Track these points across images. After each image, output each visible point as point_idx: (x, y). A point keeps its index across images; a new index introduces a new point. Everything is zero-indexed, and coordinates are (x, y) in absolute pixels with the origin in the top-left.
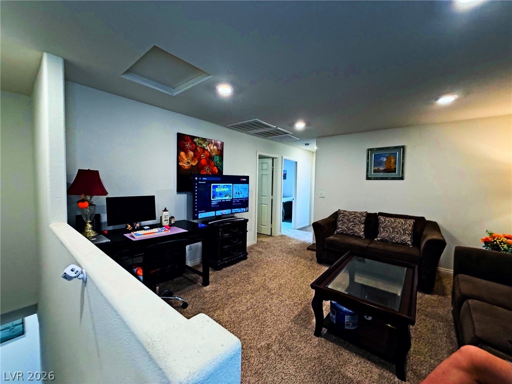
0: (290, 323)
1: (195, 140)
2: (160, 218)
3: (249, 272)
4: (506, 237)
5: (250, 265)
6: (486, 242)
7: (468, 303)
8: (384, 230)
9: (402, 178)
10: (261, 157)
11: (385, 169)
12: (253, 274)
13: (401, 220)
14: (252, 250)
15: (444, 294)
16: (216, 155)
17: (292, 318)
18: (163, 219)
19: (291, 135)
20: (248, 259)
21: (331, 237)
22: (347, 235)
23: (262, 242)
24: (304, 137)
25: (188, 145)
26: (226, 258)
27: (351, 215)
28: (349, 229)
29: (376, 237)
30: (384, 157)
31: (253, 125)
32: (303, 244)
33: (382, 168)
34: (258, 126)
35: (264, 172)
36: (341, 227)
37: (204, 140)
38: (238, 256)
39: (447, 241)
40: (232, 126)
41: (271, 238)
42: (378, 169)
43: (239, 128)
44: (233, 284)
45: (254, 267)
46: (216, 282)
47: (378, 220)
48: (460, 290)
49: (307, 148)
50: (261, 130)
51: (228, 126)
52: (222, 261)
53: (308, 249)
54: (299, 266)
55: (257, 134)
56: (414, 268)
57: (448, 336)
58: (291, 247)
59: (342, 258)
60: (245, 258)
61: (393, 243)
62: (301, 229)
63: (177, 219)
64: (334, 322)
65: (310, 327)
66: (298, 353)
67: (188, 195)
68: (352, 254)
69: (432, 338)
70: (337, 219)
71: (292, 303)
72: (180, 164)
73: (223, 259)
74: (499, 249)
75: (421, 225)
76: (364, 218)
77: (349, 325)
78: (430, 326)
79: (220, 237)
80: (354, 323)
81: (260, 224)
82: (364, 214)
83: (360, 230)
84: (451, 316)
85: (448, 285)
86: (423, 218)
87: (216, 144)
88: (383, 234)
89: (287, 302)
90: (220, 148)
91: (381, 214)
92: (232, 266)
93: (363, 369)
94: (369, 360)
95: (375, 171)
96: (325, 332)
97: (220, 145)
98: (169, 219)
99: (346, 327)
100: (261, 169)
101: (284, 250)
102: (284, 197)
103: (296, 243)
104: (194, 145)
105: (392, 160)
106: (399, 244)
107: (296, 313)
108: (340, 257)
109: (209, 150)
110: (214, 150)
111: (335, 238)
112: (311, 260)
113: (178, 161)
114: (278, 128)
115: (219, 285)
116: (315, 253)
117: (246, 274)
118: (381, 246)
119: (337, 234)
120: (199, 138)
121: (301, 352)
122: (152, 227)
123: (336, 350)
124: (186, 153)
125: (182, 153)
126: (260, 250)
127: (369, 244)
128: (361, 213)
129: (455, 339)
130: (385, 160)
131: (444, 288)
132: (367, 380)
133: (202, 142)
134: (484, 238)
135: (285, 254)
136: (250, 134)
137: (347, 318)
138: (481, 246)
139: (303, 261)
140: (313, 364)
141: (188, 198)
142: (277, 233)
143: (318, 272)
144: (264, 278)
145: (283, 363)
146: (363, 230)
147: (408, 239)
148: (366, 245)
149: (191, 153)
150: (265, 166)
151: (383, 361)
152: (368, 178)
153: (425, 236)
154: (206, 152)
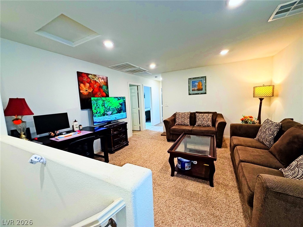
0: (158, 173)
1: (90, 76)
2: (72, 127)
3: (131, 151)
4: (250, 117)
5: (131, 148)
6: (242, 120)
7: (236, 148)
8: (199, 120)
9: (205, 93)
10: (130, 86)
11: (197, 89)
12: (133, 153)
13: (206, 114)
14: (131, 140)
15: (226, 147)
16: (104, 85)
17: (159, 170)
18: (75, 127)
19: (147, 72)
20: (129, 145)
21: (174, 127)
22: (181, 125)
23: (135, 135)
24: (155, 73)
25: (85, 79)
26: (116, 146)
27: (182, 114)
28: (182, 122)
29: (195, 124)
30: (197, 82)
31: (125, 66)
32: (159, 133)
33: (196, 89)
34: (128, 67)
35: (133, 94)
36: (178, 121)
37: (95, 75)
38: (123, 144)
39: (227, 122)
40: (112, 67)
41: (140, 132)
42: (194, 89)
43: (116, 68)
44: (123, 160)
45: (134, 149)
46: (112, 160)
47: (195, 115)
48: (233, 143)
49: (156, 79)
50: (130, 69)
51: (110, 66)
52: (115, 148)
53: (161, 135)
54: (158, 144)
55: (127, 71)
56: (213, 136)
57: (229, 165)
58: (152, 135)
59: (180, 137)
60: (127, 145)
61: (203, 126)
62: (156, 125)
63: (83, 126)
64: (180, 168)
65: (168, 173)
66: (164, 186)
67: (88, 111)
68: (185, 134)
69: (223, 167)
70: (176, 117)
71: (158, 163)
72: (81, 91)
73: (115, 147)
74: (247, 123)
75: (215, 115)
76: (189, 115)
77: (187, 168)
78: (222, 162)
79: (112, 134)
80: (189, 167)
81: (133, 125)
82: (189, 113)
83: (187, 121)
84: (230, 156)
85: (228, 143)
86: (216, 112)
87: (103, 79)
88: (198, 122)
89: (155, 163)
90: (106, 81)
91: (197, 112)
92: (121, 150)
93: (195, 186)
94: (197, 182)
95: (193, 90)
96: (176, 174)
97: (105, 79)
98: (78, 127)
99: (186, 169)
100: (131, 93)
101: (149, 137)
102: (145, 108)
103: (154, 133)
104: (89, 79)
105: (201, 84)
106: (206, 126)
107: (160, 168)
108: (179, 137)
109: (99, 82)
110: (102, 82)
111: (176, 127)
112: (164, 141)
113: (80, 90)
114: (140, 68)
115: (115, 161)
116: (166, 137)
117: (129, 153)
118: (198, 128)
119: (176, 125)
120: (92, 75)
121: (166, 185)
122: (68, 132)
123: (182, 181)
124: (84, 84)
125: (82, 85)
126: (135, 139)
127: (192, 128)
128: (188, 113)
129: (232, 165)
130: (197, 84)
131: (226, 144)
132: (197, 191)
133: (94, 77)
134: (242, 119)
135: (149, 140)
136: (124, 72)
137: (186, 165)
138: (240, 122)
139: (160, 142)
140: (172, 189)
141: (88, 113)
142: (143, 129)
143: (168, 146)
144: (140, 153)
145: (158, 192)
146: (189, 121)
147: (210, 123)
148: (191, 129)
149: (88, 85)
150: (133, 91)
151: (203, 181)
152: (190, 94)
153: (217, 121)
154: (97, 83)
